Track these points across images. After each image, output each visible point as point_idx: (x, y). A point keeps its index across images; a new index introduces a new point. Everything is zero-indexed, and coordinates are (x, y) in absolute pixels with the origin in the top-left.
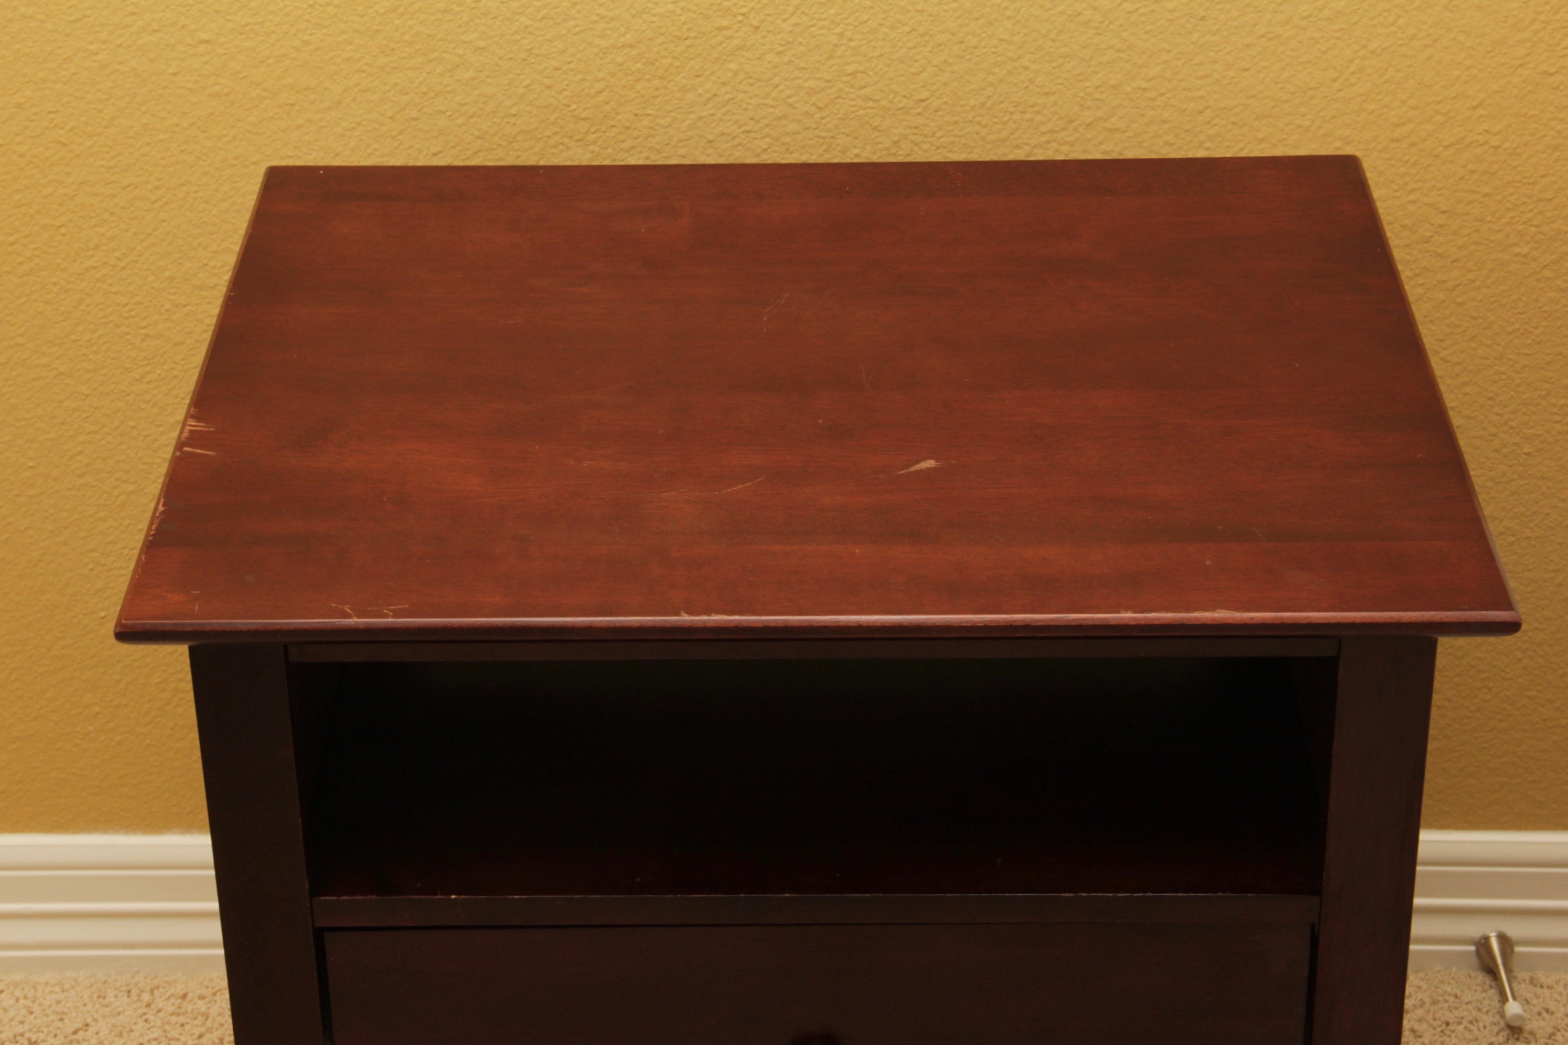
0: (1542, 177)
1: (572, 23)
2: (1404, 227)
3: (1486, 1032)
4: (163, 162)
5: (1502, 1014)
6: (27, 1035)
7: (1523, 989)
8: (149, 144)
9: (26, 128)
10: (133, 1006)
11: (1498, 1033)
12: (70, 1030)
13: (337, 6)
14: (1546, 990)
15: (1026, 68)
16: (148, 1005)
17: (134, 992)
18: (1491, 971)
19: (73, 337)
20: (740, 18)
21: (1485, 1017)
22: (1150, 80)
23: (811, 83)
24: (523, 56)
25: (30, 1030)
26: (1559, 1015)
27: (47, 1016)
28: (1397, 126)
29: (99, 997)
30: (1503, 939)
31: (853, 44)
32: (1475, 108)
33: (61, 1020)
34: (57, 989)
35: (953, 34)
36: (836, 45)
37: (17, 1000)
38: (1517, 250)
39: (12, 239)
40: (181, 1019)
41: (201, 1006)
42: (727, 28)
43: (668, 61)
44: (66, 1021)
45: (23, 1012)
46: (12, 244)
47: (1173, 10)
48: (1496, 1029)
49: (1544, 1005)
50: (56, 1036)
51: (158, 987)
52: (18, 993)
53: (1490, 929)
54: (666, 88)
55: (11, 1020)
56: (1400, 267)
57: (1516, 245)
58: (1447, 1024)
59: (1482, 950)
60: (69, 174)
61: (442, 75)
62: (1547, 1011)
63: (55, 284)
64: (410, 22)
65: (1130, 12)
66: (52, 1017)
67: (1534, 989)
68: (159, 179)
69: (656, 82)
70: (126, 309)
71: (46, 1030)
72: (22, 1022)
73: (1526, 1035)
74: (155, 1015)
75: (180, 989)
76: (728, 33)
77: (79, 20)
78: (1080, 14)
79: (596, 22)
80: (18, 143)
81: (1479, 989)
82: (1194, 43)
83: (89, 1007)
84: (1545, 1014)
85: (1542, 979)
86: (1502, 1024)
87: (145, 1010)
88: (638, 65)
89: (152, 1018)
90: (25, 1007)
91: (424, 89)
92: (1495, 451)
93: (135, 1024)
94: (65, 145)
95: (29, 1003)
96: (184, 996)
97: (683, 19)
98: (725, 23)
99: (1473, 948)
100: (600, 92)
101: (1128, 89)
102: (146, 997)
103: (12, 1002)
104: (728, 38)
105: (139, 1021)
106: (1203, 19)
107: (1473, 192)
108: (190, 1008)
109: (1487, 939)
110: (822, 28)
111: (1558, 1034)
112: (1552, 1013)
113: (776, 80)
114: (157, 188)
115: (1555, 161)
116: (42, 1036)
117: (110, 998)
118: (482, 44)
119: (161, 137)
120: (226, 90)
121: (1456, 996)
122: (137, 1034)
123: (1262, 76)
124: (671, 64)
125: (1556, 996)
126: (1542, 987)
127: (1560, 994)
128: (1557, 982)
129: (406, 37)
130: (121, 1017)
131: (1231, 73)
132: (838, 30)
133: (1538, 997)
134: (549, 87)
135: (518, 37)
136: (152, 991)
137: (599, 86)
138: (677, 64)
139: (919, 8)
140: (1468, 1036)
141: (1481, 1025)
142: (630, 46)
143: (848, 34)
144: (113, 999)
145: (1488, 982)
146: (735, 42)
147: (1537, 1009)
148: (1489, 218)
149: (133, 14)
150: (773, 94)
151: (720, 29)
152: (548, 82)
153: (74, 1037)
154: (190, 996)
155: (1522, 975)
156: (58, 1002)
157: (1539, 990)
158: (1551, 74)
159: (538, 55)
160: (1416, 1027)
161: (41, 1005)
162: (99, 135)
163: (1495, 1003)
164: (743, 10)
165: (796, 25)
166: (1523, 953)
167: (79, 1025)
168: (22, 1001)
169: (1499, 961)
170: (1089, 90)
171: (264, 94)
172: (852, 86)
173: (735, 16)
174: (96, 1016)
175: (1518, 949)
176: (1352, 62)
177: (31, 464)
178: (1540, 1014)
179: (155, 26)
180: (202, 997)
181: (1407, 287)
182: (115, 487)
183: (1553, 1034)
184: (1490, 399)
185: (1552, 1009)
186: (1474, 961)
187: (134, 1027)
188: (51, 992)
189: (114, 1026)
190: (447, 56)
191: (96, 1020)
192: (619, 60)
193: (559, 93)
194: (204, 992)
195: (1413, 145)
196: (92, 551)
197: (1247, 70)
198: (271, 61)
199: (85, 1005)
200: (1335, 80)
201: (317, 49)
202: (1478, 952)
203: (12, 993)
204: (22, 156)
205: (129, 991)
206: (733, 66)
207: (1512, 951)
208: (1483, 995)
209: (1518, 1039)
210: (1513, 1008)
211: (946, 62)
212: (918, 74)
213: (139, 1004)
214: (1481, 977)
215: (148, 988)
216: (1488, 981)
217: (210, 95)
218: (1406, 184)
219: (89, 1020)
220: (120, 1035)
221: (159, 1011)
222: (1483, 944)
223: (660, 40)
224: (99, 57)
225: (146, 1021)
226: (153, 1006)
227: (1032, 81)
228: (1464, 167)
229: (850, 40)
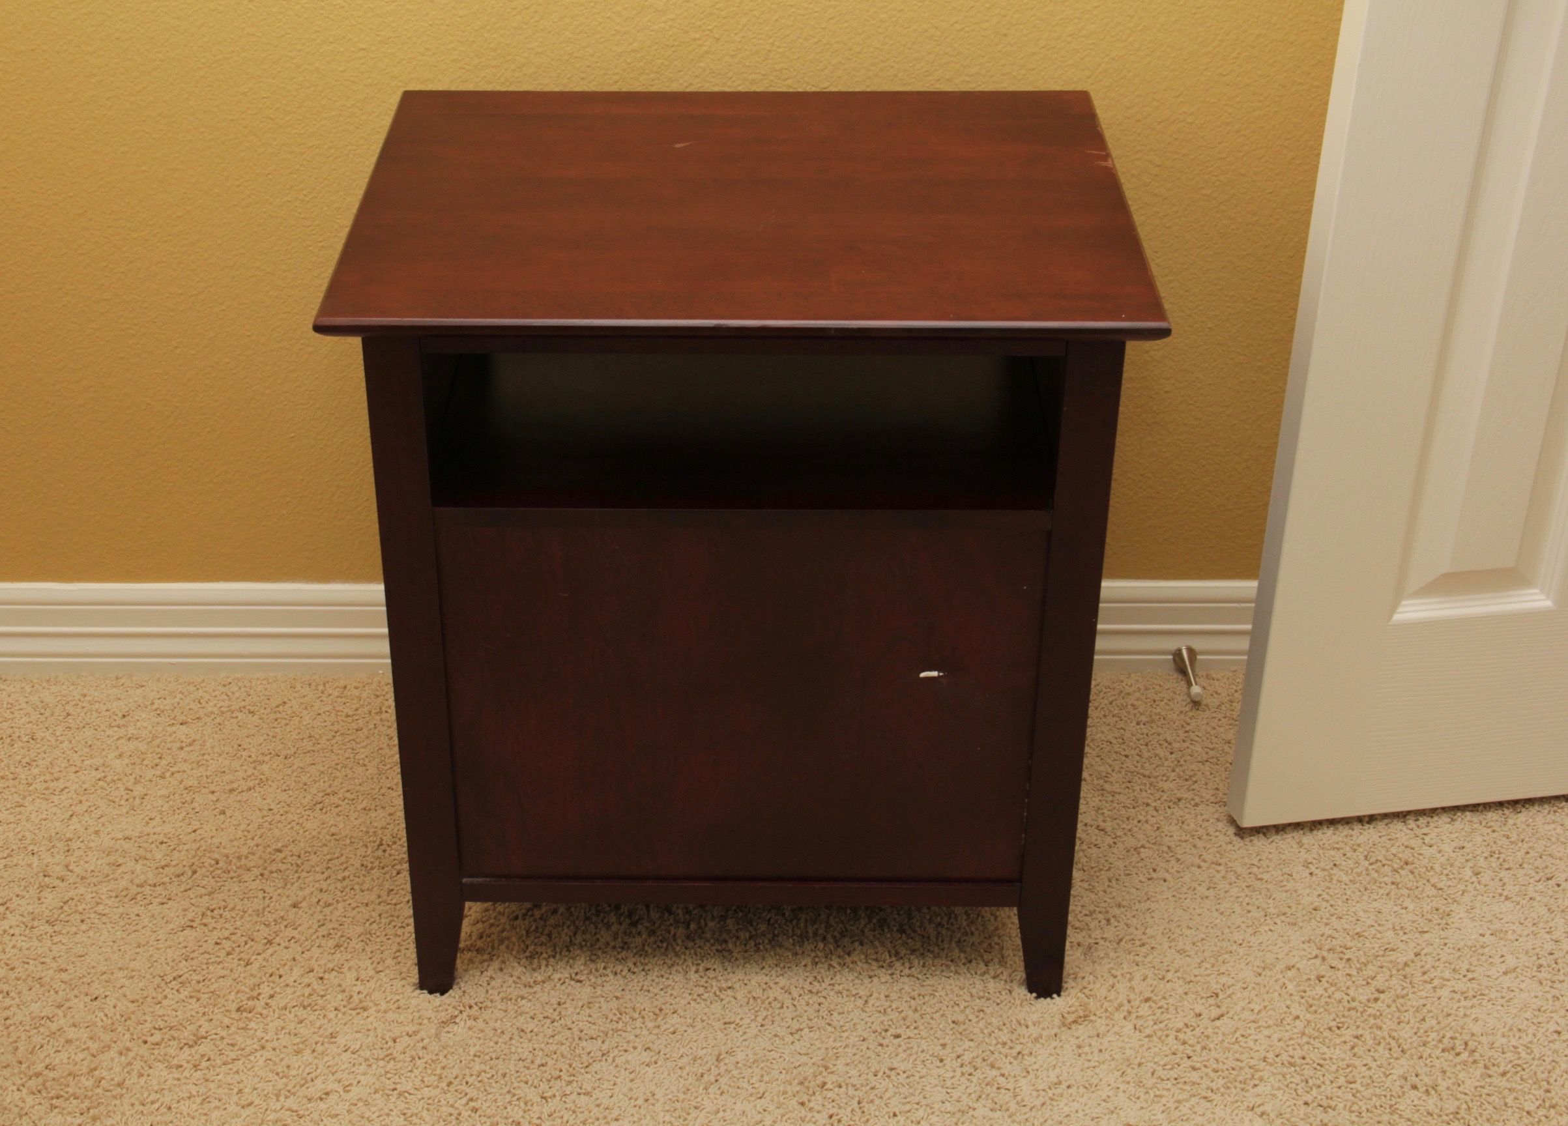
0: (1219, 143)
1: (598, 36)
2: (1133, 175)
3: (1178, 704)
4: (335, 130)
5: (1189, 695)
6: (248, 707)
7: (1201, 681)
8: (325, 118)
9: (249, 108)
10: (313, 692)
11: (1185, 707)
12: (274, 705)
13: (448, 25)
14: (1216, 681)
15: (892, 67)
16: (322, 692)
17: (313, 684)
18: (1183, 671)
19: (276, 248)
20: (708, 32)
21: (1178, 697)
22: (972, 75)
23: (753, 77)
24: (567, 58)
25: (249, 704)
26: (1224, 695)
27: (259, 697)
28: (1128, 108)
29: (291, 686)
30: (1191, 651)
31: (781, 50)
32: (1178, 97)
33: (268, 699)
34: (264, 682)
35: (845, 44)
36: (769, 51)
38: (1204, 192)
39: (238, 183)
40: (344, 700)
41: (357, 692)
42: (699, 39)
43: (661, 61)
44: (272, 700)
45: (245, 694)
46: (239, 186)
47: (986, 29)
48: (1184, 703)
49: (1215, 689)
50: (265, 708)
51: (328, 682)
52: (240, 684)
53: (1182, 644)
54: (659, 79)
55: (237, 699)
56: (1130, 203)
57: (1203, 188)
58: (1154, 701)
59: (1177, 659)
60: (275, 139)
61: (514, 71)
62: (1217, 693)
63: (265, 213)
64: (494, 36)
65: (959, 30)
66: (262, 697)
67: (1209, 681)
68: (332, 142)
69: (652, 76)
70: (310, 229)
71: (259, 704)
72: (244, 700)
73: (1203, 705)
75: (342, 683)
76: (700, 42)
77: (283, 36)
78: (926, 31)
79: (613, 35)
80: (243, 119)
81: (1175, 680)
82: (1000, 52)
83: (285, 692)
84: (1215, 695)
85: (1214, 676)
86: (1189, 701)
87: (321, 695)
88: (641, 64)
91: (502, 80)
92: (1190, 326)
93: (315, 702)
94: (272, 119)
95: (247, 689)
96: (345, 687)
97: (671, 33)
98: (698, 36)
99: (1171, 657)
100: (616, 82)
101: (957, 82)
102: (321, 688)
103: (237, 689)
104: (700, 46)
105: (317, 700)
106: (1005, 35)
107: (1177, 153)
108: (349, 693)
109: (1180, 650)
110: (760, 39)
111: (1223, 705)
112: (1219, 694)
113: (730, 74)
114: (330, 148)
115: (1228, 133)
116: (257, 708)
117: (298, 687)
118: (540, 50)
119: (334, 113)
120: (375, 82)
121: (1160, 686)
122: (316, 708)
123: (1043, 74)
124: (662, 63)
125: (1222, 684)
126: (1214, 678)
127: (1226, 684)
128: (1224, 677)
129: (491, 46)
130: (306, 698)
131: (1023, 72)
132: (771, 41)
133: (1211, 685)
134: (583, 79)
135: (564, 45)
136: (324, 684)
137: (616, 78)
138: (666, 63)
139: (823, 26)
140: (1167, 707)
141: (1176, 700)
142: (637, 51)
143: (777, 43)
144: (300, 688)
146: (704, 49)
147: (1211, 691)
148: (1186, 170)
149: (318, 32)
150: (729, 84)
151: (694, 40)
152: (582, 75)
153: (277, 709)
154: (348, 687)
155: (1200, 672)
156: (266, 689)
157: (1212, 681)
158: (1225, 76)
159: (577, 58)
160: (1135, 703)
161: (255, 690)
162: (294, 113)
163: (1185, 689)
164: (710, 27)
165: (743, 37)
166: (1202, 660)
167: (280, 702)
168: (243, 689)
169: (1188, 663)
170: (932, 82)
171: (400, 84)
172: (780, 79)
173: (704, 31)
174: (290, 697)
175: (1199, 657)
176: (1099, 65)
177: (248, 334)
178: (1212, 694)
179: (331, 39)
180: (356, 688)
181: (1134, 216)
182: (301, 349)
183: (1220, 706)
184: (1187, 291)
185: (1219, 691)
186: (1172, 665)
188: (261, 683)
189: (302, 703)
190: (518, 58)
191: (290, 700)
192: (629, 60)
193: (590, 82)
194: (357, 685)
195: (1139, 121)
196: (286, 392)
197: (1033, 69)
198: (404, 62)
199: (282, 690)
200: (1089, 77)
201: (434, 54)
202: (1174, 659)
204: (246, 127)
205: (310, 684)
206: (702, 65)
207: (1196, 657)
208: (1177, 684)
209: (1197, 708)
210: (1196, 689)
211: (840, 62)
212: (822, 70)
213: (317, 691)
214: (1176, 675)
215: (322, 683)
216: (1180, 677)
217: (365, 85)
218: (1134, 147)
219: (286, 700)
220: (306, 708)
222: (1178, 654)
223: (655, 48)
224: (295, 61)
226: (325, 693)
227: (895, 76)
228: (1171, 136)
229: (778, 47)
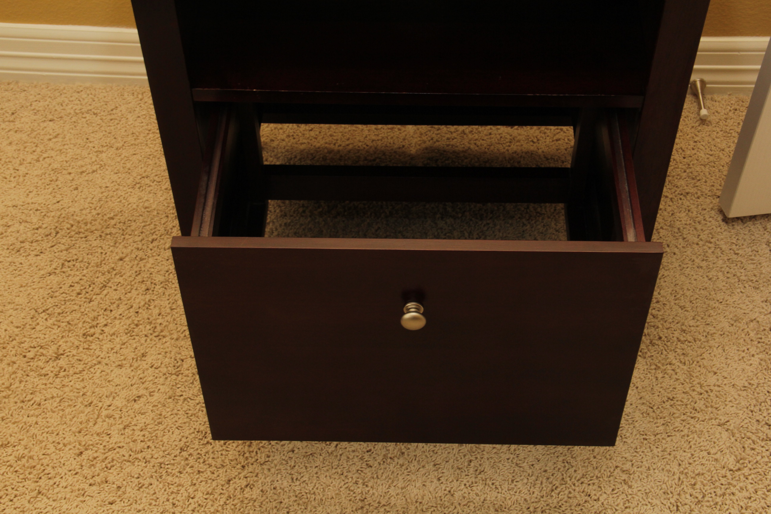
3: (691, 121)
5: (699, 114)
6: (93, 110)
7: (709, 103)
10: (135, 100)
11: (696, 122)
12: (110, 109)
14: (717, 103)
16: (141, 100)
17: (136, 93)
18: (696, 95)
21: (691, 115)
25: (94, 108)
26: (722, 114)
27: (100, 103)
29: (121, 95)
30: (703, 82)
33: (106, 105)
34: (104, 91)
37: (88, 95)
44: (108, 105)
45: (91, 100)
48: (695, 120)
49: (716, 109)
50: (104, 111)
51: (145, 92)
52: (88, 92)
55: (86, 104)
59: (693, 86)
62: (717, 112)
66: (102, 103)
67: (713, 103)
71: (100, 109)
72: (90, 105)
73: (707, 122)
74: (144, 104)
81: (690, 103)
83: (117, 99)
84: (716, 114)
85: (716, 98)
86: (698, 118)
87: (140, 102)
89: (143, 105)
90: (91, 98)
93: (136, 108)
95: (93, 97)
103: (86, 96)
105: (138, 106)
109: (696, 83)
111: (721, 122)
112: (719, 113)
116: (99, 111)
117: (126, 96)
122: (137, 112)
125: (721, 105)
126: (716, 101)
127: (723, 105)
128: (722, 99)
130: (130, 105)
133: (713, 106)
136: (142, 94)
140: (684, 123)
141: (689, 118)
144: (127, 97)
145: (694, 100)
147: (713, 111)
153: (112, 112)
155: (708, 96)
156: (105, 97)
157: (714, 103)
161: (98, 98)
163: (698, 110)
166: (710, 88)
167: (113, 107)
168: (90, 95)
169: (700, 91)
174: (120, 104)
175: (708, 86)
178: (714, 113)
183: (719, 122)
185: (719, 111)
186: (690, 92)
187: (136, 109)
188: (102, 92)
189: (128, 108)
191: (120, 105)
199: (115, 98)
202: (691, 88)
203: (86, 92)
205: (133, 93)
207: (705, 86)
208: (691, 105)
209: (704, 124)
210: (704, 111)
213: (137, 99)
215: (141, 93)
219: (117, 105)
220: (130, 112)
221: (146, 102)
222: (694, 84)
225: (140, 106)
226: (143, 101)
